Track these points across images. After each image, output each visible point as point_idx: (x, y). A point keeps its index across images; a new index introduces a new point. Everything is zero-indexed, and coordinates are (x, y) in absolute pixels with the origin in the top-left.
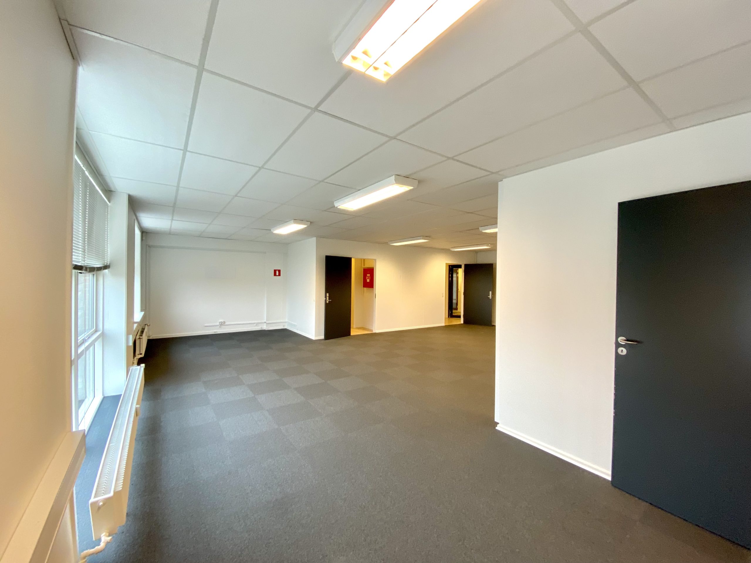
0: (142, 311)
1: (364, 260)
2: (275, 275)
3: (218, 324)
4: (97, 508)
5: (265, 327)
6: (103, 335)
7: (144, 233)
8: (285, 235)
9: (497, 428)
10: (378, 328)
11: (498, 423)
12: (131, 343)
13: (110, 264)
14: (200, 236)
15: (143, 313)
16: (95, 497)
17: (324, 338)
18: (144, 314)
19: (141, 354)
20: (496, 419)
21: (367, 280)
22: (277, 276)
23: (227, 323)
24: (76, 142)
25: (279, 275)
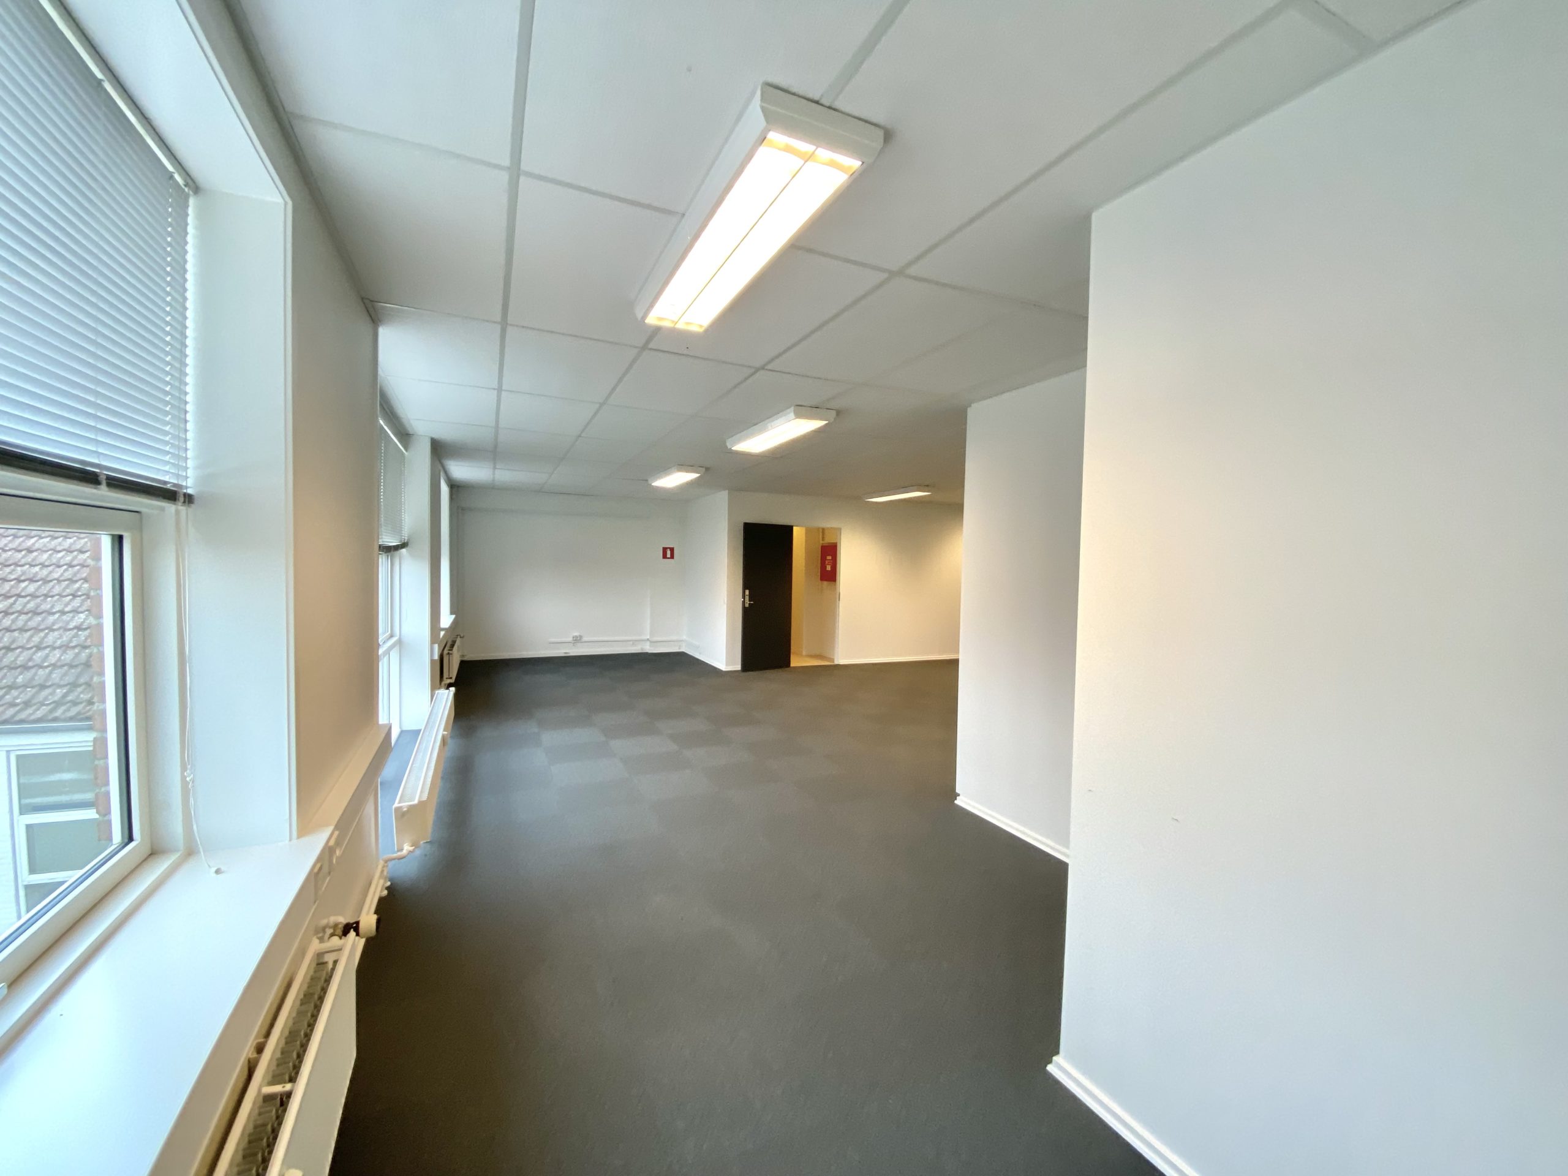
0: (452, 613)
1: (823, 530)
2: (665, 556)
3: (570, 639)
4: (401, 814)
5: (649, 648)
6: (400, 642)
7: (456, 487)
8: (669, 489)
9: (956, 802)
10: (843, 656)
11: (959, 795)
12: (436, 657)
13: (409, 539)
14: (540, 491)
15: (453, 616)
16: (399, 803)
17: (740, 669)
18: (455, 619)
19: (451, 678)
20: (958, 791)
21: (826, 567)
22: (669, 558)
23: (585, 639)
24: (380, 402)
25: (672, 557)
